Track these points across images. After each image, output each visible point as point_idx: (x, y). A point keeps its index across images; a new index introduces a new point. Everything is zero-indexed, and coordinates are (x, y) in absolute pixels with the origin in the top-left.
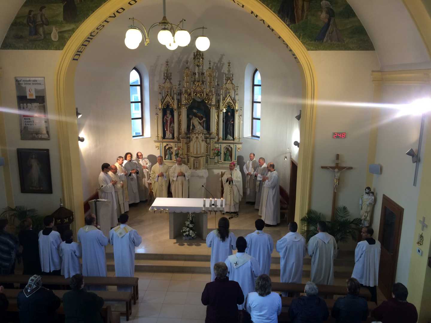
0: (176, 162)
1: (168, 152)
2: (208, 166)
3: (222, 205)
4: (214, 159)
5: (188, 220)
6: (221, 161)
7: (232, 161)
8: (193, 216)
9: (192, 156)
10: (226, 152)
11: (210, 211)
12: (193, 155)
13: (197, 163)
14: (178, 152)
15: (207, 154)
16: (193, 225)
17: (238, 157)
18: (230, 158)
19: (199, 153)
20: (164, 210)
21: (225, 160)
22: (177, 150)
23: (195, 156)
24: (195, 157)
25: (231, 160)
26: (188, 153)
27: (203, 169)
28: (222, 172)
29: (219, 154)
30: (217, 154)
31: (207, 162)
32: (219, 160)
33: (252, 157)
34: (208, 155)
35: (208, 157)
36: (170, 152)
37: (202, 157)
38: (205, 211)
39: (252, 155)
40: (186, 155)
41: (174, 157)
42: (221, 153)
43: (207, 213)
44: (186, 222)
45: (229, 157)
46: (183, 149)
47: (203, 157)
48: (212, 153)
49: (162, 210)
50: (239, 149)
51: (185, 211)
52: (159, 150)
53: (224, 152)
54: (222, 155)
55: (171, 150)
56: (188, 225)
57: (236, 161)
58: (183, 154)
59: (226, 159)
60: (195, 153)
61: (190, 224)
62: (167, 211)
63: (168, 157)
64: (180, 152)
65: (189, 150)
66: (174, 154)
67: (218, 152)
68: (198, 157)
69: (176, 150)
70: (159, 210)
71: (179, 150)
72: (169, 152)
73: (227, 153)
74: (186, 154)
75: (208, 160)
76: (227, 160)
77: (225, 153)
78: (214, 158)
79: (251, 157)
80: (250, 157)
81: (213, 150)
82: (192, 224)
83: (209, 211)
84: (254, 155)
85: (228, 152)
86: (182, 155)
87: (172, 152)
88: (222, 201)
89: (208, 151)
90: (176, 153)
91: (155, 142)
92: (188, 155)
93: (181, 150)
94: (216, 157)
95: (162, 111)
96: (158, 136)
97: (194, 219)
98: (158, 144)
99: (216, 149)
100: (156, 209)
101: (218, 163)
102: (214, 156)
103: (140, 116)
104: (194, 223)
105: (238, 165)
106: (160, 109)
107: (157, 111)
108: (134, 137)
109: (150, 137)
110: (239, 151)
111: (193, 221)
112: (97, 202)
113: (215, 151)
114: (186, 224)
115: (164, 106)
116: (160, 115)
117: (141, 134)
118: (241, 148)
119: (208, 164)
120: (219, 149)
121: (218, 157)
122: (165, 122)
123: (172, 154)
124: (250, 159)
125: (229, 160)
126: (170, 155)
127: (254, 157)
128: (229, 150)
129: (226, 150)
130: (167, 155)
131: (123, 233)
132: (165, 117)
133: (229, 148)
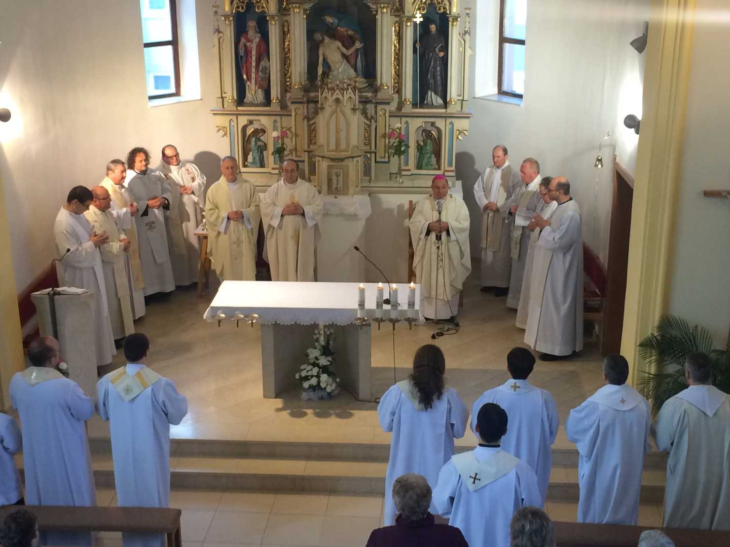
0: (277, 171)
1: (253, 143)
2: (372, 185)
3: (411, 304)
4: (388, 162)
5: (317, 344)
6: (409, 170)
7: (439, 169)
8: (331, 333)
9: (323, 157)
10: (422, 144)
11: (380, 321)
12: (326, 153)
13: (338, 176)
14: (283, 144)
15: (367, 148)
16: (330, 358)
17: (457, 155)
18: (434, 160)
19: (343, 146)
20: (246, 317)
21: (419, 166)
22: (278, 137)
23: (332, 157)
24: (333, 160)
25: (437, 166)
26: (312, 147)
27: (355, 193)
28: (411, 202)
29: (403, 149)
30: (396, 150)
31: (367, 171)
32: (403, 167)
33: (499, 157)
34: (371, 153)
35: (370, 159)
36: (259, 143)
37: (353, 157)
38: (364, 321)
39: (500, 153)
40: (306, 153)
41: (271, 158)
42: (407, 146)
43: (369, 325)
44: (309, 351)
45: (433, 156)
46: (296, 136)
47: (355, 159)
48: (381, 143)
49: (241, 319)
50: (460, 132)
51: (306, 321)
52: (226, 140)
53: (417, 142)
54: (412, 151)
55: (261, 138)
56: (316, 358)
57: (453, 168)
58: (296, 151)
59: (424, 164)
61: (322, 355)
62: (254, 321)
63: (254, 159)
64: (289, 143)
65: (315, 136)
66: (271, 148)
67: (400, 142)
68: (342, 160)
69: (276, 139)
70: (232, 317)
71: (285, 139)
72: (256, 144)
73: (425, 144)
74: (306, 148)
75: (370, 165)
76: (427, 165)
77: (419, 145)
78: (387, 160)
79: (496, 158)
80: (494, 157)
81: (384, 136)
82: (326, 356)
83: (376, 320)
84: (505, 151)
85: (429, 141)
86: (294, 153)
87: (266, 145)
88: (413, 291)
89: (370, 141)
90: (278, 147)
91: (214, 114)
92: (312, 152)
93: (292, 139)
94: (393, 156)
95: (232, 22)
96: (224, 95)
97: (331, 342)
98: (223, 121)
99: (394, 134)
100: (223, 315)
101: (398, 176)
102: (387, 155)
103: (169, 38)
104: (333, 354)
105: (457, 180)
106: (226, 17)
107: (218, 20)
108: (151, 98)
109: (200, 98)
110: (460, 140)
111: (330, 347)
112: (56, 297)
113: (392, 141)
114: (309, 358)
115: (238, 7)
116: (229, 32)
117: (173, 90)
118: (466, 131)
119: (371, 179)
120: (403, 133)
121: (399, 157)
122: (242, 53)
123: (266, 150)
124: (494, 162)
125: (433, 167)
126: (258, 152)
127: (506, 157)
128: (433, 136)
129: (422, 135)
130: (251, 153)
131: (136, 391)
132: (243, 40)
133: (432, 132)
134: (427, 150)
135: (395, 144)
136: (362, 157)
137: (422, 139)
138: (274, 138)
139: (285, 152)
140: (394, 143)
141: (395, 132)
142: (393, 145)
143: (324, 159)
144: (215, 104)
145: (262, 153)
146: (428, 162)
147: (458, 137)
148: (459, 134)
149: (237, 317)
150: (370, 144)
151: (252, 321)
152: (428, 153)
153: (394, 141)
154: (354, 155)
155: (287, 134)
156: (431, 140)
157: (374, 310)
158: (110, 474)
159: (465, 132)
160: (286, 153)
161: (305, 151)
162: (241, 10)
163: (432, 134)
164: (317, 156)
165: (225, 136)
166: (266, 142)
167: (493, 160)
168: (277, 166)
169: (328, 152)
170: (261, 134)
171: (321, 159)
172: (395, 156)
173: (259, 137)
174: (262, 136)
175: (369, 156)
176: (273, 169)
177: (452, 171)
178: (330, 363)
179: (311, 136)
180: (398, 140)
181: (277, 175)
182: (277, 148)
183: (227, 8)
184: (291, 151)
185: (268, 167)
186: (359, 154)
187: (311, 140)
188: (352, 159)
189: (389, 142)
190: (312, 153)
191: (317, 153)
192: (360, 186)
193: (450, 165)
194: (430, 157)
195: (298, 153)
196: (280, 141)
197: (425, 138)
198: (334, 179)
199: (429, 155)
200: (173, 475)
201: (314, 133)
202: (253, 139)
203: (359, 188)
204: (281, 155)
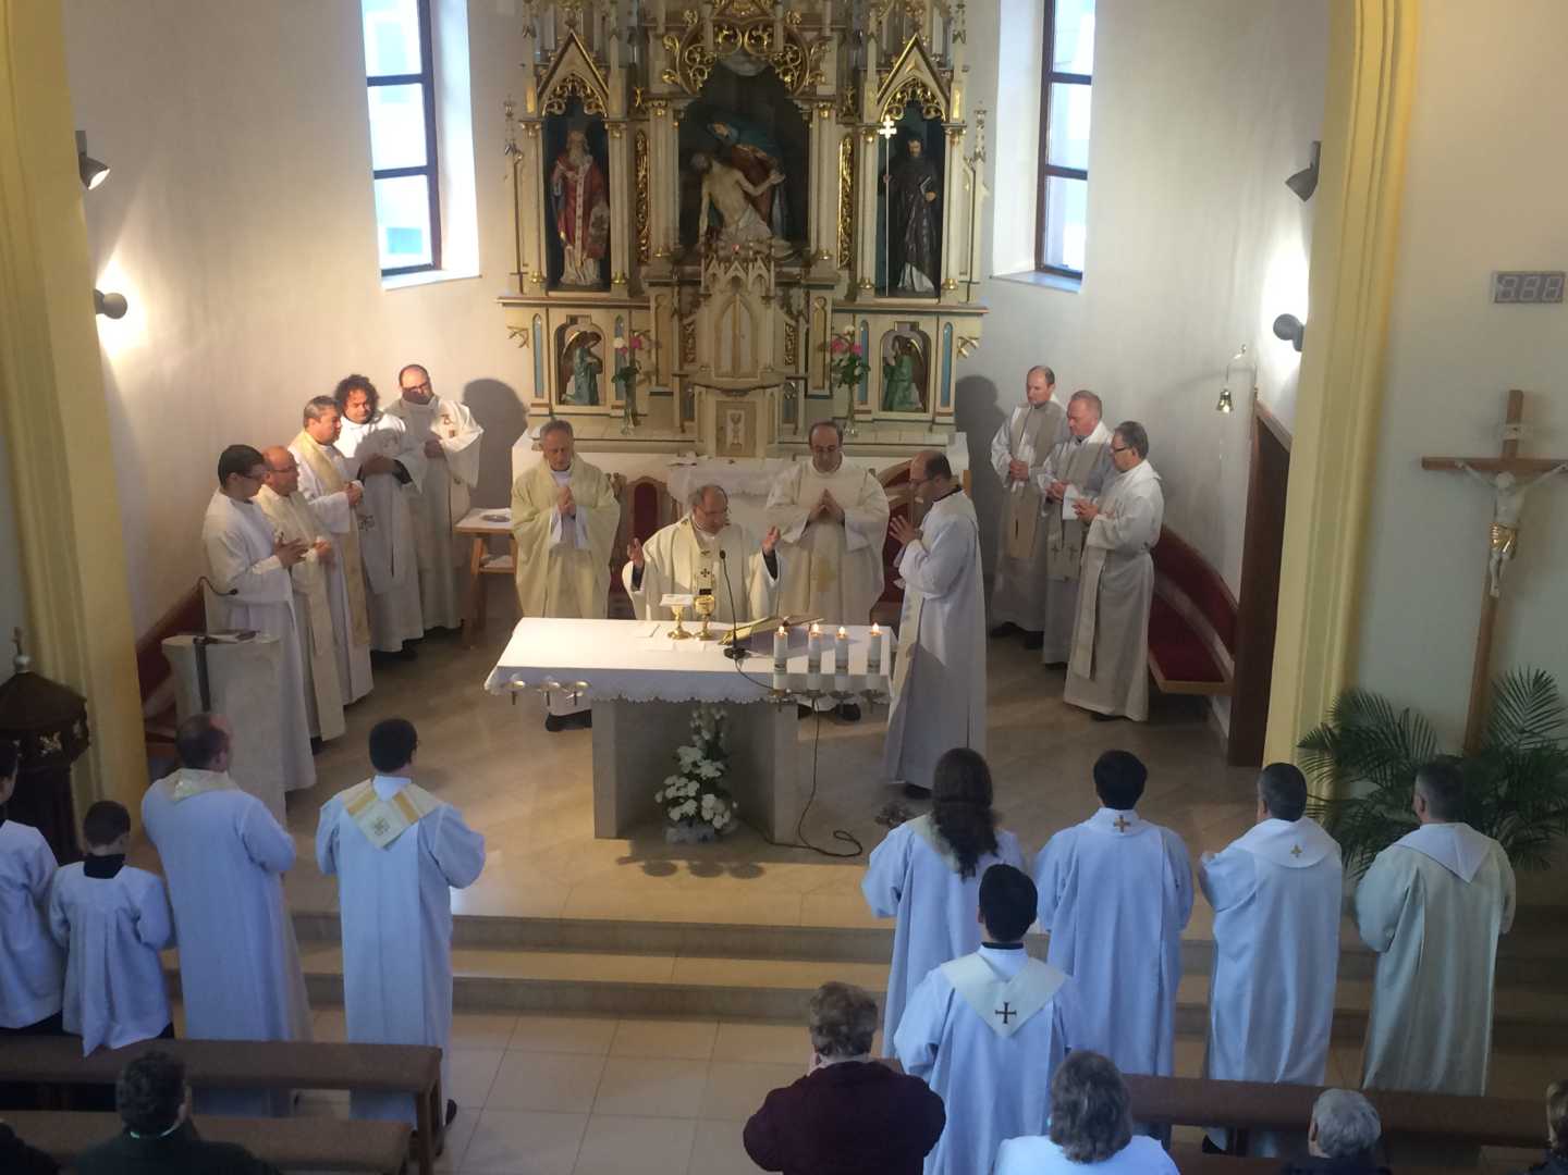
0: (621, 413)
1: (577, 360)
3: (874, 666)
4: (830, 397)
5: (695, 738)
6: (869, 412)
8: (722, 717)
9: (707, 387)
10: (893, 363)
12: (714, 379)
13: (736, 421)
14: (633, 362)
15: (790, 371)
16: (719, 765)
17: (957, 385)
18: (915, 393)
19: (746, 366)
20: (564, 686)
21: (887, 405)
22: (624, 348)
23: (725, 386)
24: (728, 392)
25: (920, 405)
26: (688, 368)
27: (768, 454)
29: (857, 372)
30: (844, 374)
31: (790, 413)
32: (858, 407)
33: (1037, 388)
34: (796, 379)
35: (796, 391)
36: (589, 360)
37: (764, 388)
38: (786, 695)
39: (1041, 381)
40: (677, 379)
41: (611, 387)
42: (866, 368)
44: (682, 750)
45: (914, 386)
46: (658, 345)
47: (769, 391)
48: (817, 360)
49: (555, 690)
50: (965, 342)
51: (677, 694)
52: (527, 352)
53: (885, 359)
55: (593, 350)
56: (695, 764)
57: (951, 409)
59: (897, 400)
60: (726, 366)
61: (706, 758)
63: (579, 388)
64: (644, 361)
65: (694, 348)
66: (610, 369)
67: (852, 361)
68: (744, 392)
69: (620, 353)
70: (538, 687)
71: (637, 352)
72: (582, 360)
73: (899, 363)
75: (795, 400)
76: (901, 402)
77: (887, 365)
78: (827, 392)
79: (1033, 390)
80: (1029, 388)
81: (822, 347)
82: (714, 760)
84: (1050, 377)
85: (906, 358)
86: (654, 378)
87: (600, 363)
88: (877, 639)
89: (796, 356)
90: (623, 366)
91: (504, 304)
92: (687, 376)
93: (649, 352)
94: (839, 387)
95: (540, 133)
96: (523, 270)
97: (722, 735)
98: (522, 317)
99: (842, 344)
100: (521, 683)
101: (849, 423)
102: (827, 384)
103: (422, 161)
104: (725, 757)
105: (958, 431)
106: (529, 123)
107: (513, 130)
108: (386, 273)
109: (477, 273)
110: (964, 356)
111: (721, 744)
112: (209, 648)
113: (838, 357)
114: (681, 763)
115: (551, 106)
116: (533, 153)
117: (427, 259)
118: (976, 339)
119: (797, 428)
120: (858, 341)
121: (850, 388)
122: (557, 191)
123: (600, 372)
124: (1030, 398)
125: (914, 407)
126: (586, 374)
127: (1051, 389)
128: (914, 349)
129: (893, 345)
130: (573, 378)
131: (396, 826)
132: (560, 167)
133: (913, 341)
134: (902, 374)
135: (843, 364)
136: (782, 387)
137: (894, 354)
138: (617, 349)
139: (637, 375)
140: (841, 360)
141: (843, 341)
142: (839, 365)
143: (710, 390)
144: (508, 288)
145: (593, 377)
146: (905, 397)
147: (960, 352)
148: (963, 345)
149: (548, 686)
150: (795, 363)
151: (575, 693)
152: (903, 381)
153: (841, 358)
154: (765, 384)
155: (640, 342)
156: (910, 355)
157: (804, 675)
158: (337, 980)
159: (974, 342)
160: (638, 377)
161: (675, 375)
162: (556, 110)
163: (912, 344)
164: (695, 384)
165: (525, 347)
166: (601, 357)
167: (1028, 393)
168: (621, 403)
169: (717, 376)
170: (592, 343)
171: (703, 389)
172: (843, 385)
173: (589, 348)
174: (593, 346)
175: (793, 384)
176: (614, 407)
177: (950, 414)
178: (719, 774)
179: (685, 348)
180: (848, 355)
181: (622, 420)
182: (621, 370)
183: (531, 107)
184: (648, 375)
185: (605, 405)
186: (777, 382)
187: (686, 354)
188: (761, 391)
189: (832, 360)
190: (687, 380)
191: (696, 380)
192: (777, 441)
193: (946, 403)
194: (908, 388)
195: (661, 378)
196: (627, 355)
197: (899, 352)
198: (730, 427)
199: (906, 384)
200: (458, 983)
201: (690, 341)
202: (578, 352)
203: (776, 444)
204: (630, 382)
